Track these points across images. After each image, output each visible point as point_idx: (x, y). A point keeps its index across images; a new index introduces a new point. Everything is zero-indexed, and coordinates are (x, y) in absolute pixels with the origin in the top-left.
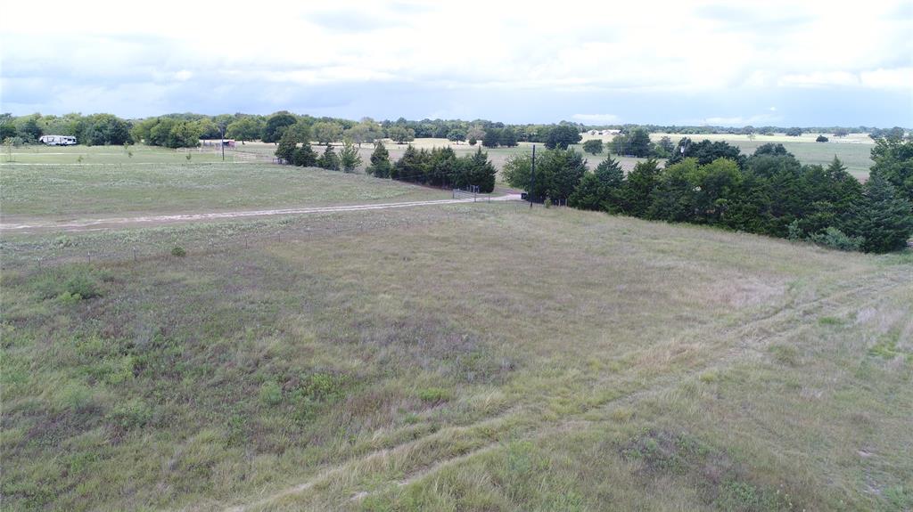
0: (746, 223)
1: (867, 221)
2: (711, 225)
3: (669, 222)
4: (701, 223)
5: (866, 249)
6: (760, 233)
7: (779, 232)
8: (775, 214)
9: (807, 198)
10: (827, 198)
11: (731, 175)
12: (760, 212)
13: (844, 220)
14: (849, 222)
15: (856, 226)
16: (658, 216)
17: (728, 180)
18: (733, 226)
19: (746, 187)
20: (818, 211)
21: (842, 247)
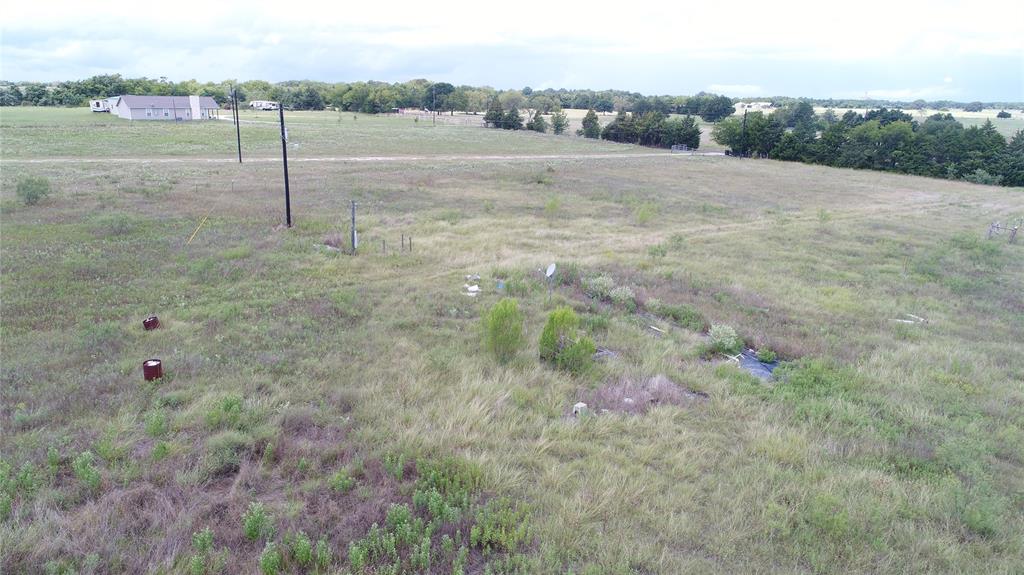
0: (915, 169)
1: (1006, 164)
2: (888, 171)
3: (855, 169)
4: (880, 170)
5: (1003, 183)
6: (926, 176)
7: (942, 174)
8: (939, 162)
9: (964, 148)
10: (979, 149)
11: (906, 133)
12: (927, 160)
13: (989, 164)
14: (993, 165)
15: (997, 168)
16: (846, 165)
17: (903, 137)
18: (905, 171)
19: (917, 142)
20: (971, 158)
21: (986, 182)
